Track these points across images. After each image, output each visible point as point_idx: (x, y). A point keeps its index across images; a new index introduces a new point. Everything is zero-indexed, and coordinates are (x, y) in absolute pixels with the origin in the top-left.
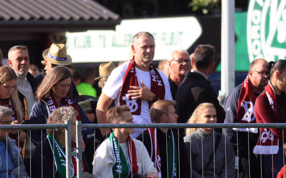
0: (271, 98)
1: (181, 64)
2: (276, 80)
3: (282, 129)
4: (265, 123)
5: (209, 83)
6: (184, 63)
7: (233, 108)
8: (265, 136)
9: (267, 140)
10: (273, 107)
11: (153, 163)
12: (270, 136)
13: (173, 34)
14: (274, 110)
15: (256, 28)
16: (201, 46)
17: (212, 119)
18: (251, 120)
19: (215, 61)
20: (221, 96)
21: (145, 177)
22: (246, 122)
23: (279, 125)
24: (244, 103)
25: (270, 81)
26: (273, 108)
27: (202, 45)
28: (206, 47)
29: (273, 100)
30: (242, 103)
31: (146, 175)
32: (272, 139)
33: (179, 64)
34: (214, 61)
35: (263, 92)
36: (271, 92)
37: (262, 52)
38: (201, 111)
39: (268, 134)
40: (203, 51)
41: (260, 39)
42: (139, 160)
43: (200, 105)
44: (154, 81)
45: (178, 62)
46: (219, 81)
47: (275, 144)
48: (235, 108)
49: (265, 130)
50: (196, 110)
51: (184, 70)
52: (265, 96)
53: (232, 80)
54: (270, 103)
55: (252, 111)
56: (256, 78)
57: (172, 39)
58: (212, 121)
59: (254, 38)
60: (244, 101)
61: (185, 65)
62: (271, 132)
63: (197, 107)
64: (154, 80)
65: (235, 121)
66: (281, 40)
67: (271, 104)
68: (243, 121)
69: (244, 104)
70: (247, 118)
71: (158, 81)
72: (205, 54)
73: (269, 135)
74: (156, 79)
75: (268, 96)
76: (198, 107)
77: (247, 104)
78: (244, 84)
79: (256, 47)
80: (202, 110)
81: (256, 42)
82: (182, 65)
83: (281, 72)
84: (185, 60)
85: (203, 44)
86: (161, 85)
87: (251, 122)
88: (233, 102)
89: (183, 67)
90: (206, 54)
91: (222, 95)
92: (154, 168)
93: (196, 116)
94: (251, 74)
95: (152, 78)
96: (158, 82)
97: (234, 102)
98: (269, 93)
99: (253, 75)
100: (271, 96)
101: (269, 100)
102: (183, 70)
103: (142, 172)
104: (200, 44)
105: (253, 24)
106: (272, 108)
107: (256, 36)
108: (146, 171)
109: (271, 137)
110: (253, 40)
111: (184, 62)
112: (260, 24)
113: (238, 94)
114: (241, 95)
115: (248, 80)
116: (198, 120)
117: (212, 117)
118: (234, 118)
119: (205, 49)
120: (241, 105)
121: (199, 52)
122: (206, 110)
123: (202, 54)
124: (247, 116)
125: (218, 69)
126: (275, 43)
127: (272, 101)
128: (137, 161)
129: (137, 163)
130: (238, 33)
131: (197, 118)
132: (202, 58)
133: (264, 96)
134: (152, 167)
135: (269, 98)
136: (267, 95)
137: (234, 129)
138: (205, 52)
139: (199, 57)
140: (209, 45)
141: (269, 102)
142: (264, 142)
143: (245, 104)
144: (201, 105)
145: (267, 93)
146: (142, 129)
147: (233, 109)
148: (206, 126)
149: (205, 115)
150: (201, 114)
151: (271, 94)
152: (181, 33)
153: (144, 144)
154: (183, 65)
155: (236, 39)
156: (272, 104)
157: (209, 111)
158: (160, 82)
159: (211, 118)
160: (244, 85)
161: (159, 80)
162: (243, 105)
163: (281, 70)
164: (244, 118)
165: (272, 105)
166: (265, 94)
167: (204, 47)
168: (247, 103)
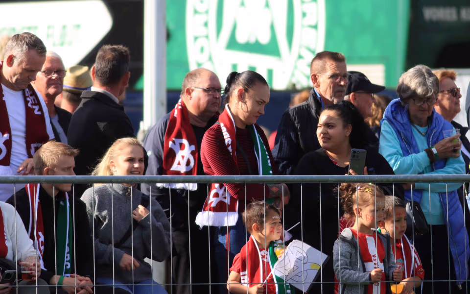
0: (227, 134)
1: (49, 77)
2: (237, 102)
3: (244, 185)
4: (217, 176)
5: (122, 108)
6: (54, 76)
7: (157, 150)
8: (216, 195)
9: (218, 202)
10: (230, 148)
11: (32, 242)
12: (224, 196)
13: (64, 27)
14: (231, 154)
15: (202, 18)
16: (107, 47)
17: (136, 165)
18: (187, 169)
19: (130, 73)
20: (144, 131)
21: (18, 264)
22: (178, 173)
23: (238, 179)
24: (174, 142)
25: (228, 106)
26: (231, 151)
27: (109, 45)
28: (114, 50)
29: (230, 137)
30: (170, 143)
31: (19, 261)
32: (227, 201)
33: (46, 77)
34: (128, 73)
35: (216, 124)
36: (228, 123)
37: (210, 59)
38: (119, 151)
39: (221, 192)
40: (110, 56)
41: (207, 37)
42: (9, 237)
43: (117, 142)
44: (29, 107)
45: (44, 74)
46: (140, 106)
47: (232, 209)
48: (159, 151)
49: (217, 185)
50: (110, 150)
51: (55, 88)
52: (219, 129)
53: (162, 104)
54: (226, 141)
55: (188, 155)
56: (199, 99)
57: (63, 36)
58: (137, 168)
59: (197, 35)
60: (174, 139)
61: (55, 78)
62: (225, 190)
63: (112, 144)
64: (29, 105)
65: (161, 171)
66: (241, 39)
67: (228, 143)
68: (173, 171)
69: (174, 145)
70: (179, 166)
71: (34, 107)
72: (112, 61)
73: (223, 194)
74: (32, 104)
75: (224, 130)
76: (114, 144)
77: (179, 144)
78: (174, 112)
79: (202, 50)
80: (121, 149)
81: (202, 42)
82: (50, 79)
83: (246, 90)
84: (55, 70)
85: (112, 45)
86: (39, 113)
87: (187, 173)
88: (156, 142)
89: (52, 82)
90: (114, 62)
91: (146, 128)
92: (33, 249)
93: (111, 159)
94: (190, 94)
95: (26, 102)
96: (34, 109)
97: (158, 142)
98: (225, 126)
99: (194, 94)
100: (228, 131)
101: (225, 137)
102: (53, 86)
103: (14, 257)
104: (105, 45)
105: (196, 12)
106: (228, 151)
107: (203, 31)
108: (20, 254)
109: (225, 198)
110: (196, 38)
111: (54, 74)
112: (207, 12)
113: (163, 128)
114: (169, 129)
115: (182, 106)
116: (113, 166)
117: (137, 161)
118: (158, 166)
119: (113, 53)
120: (170, 146)
121: (103, 58)
122: (128, 149)
123: (109, 61)
124: (179, 164)
125: (138, 86)
126: (233, 44)
127: (230, 139)
128: (6, 238)
129: (6, 242)
130: (172, 26)
131: (112, 162)
132: (109, 67)
133: (217, 130)
134: (30, 248)
135: (224, 134)
136: (222, 129)
137: (159, 185)
138: (114, 59)
139: (102, 66)
140: (121, 47)
141: (224, 140)
142: (213, 205)
143: (176, 143)
144: (120, 141)
145: (222, 125)
146: (13, 184)
147: (156, 153)
148: (119, 181)
149: (125, 157)
150: (119, 155)
151: (228, 126)
152: (78, 26)
153: (17, 209)
154: (53, 79)
155: (169, 36)
156: (230, 143)
157: (132, 152)
158: (36, 108)
159: (135, 163)
160: (174, 114)
161: (35, 104)
162: (172, 145)
163: (246, 87)
164: (175, 167)
165: (229, 145)
166: (219, 126)
167: (111, 49)
168: (178, 141)
